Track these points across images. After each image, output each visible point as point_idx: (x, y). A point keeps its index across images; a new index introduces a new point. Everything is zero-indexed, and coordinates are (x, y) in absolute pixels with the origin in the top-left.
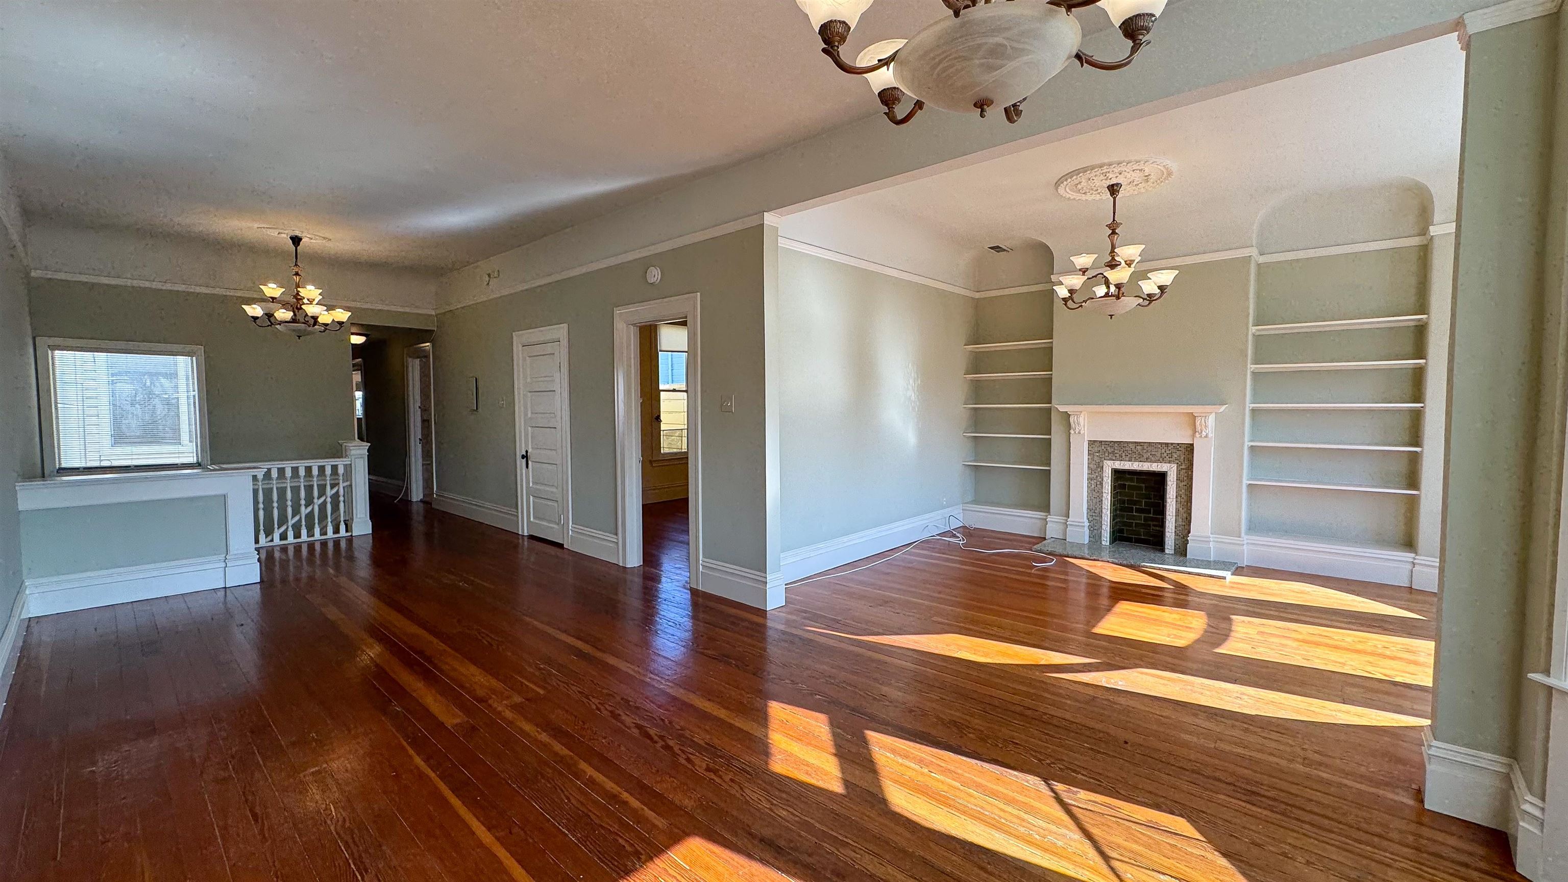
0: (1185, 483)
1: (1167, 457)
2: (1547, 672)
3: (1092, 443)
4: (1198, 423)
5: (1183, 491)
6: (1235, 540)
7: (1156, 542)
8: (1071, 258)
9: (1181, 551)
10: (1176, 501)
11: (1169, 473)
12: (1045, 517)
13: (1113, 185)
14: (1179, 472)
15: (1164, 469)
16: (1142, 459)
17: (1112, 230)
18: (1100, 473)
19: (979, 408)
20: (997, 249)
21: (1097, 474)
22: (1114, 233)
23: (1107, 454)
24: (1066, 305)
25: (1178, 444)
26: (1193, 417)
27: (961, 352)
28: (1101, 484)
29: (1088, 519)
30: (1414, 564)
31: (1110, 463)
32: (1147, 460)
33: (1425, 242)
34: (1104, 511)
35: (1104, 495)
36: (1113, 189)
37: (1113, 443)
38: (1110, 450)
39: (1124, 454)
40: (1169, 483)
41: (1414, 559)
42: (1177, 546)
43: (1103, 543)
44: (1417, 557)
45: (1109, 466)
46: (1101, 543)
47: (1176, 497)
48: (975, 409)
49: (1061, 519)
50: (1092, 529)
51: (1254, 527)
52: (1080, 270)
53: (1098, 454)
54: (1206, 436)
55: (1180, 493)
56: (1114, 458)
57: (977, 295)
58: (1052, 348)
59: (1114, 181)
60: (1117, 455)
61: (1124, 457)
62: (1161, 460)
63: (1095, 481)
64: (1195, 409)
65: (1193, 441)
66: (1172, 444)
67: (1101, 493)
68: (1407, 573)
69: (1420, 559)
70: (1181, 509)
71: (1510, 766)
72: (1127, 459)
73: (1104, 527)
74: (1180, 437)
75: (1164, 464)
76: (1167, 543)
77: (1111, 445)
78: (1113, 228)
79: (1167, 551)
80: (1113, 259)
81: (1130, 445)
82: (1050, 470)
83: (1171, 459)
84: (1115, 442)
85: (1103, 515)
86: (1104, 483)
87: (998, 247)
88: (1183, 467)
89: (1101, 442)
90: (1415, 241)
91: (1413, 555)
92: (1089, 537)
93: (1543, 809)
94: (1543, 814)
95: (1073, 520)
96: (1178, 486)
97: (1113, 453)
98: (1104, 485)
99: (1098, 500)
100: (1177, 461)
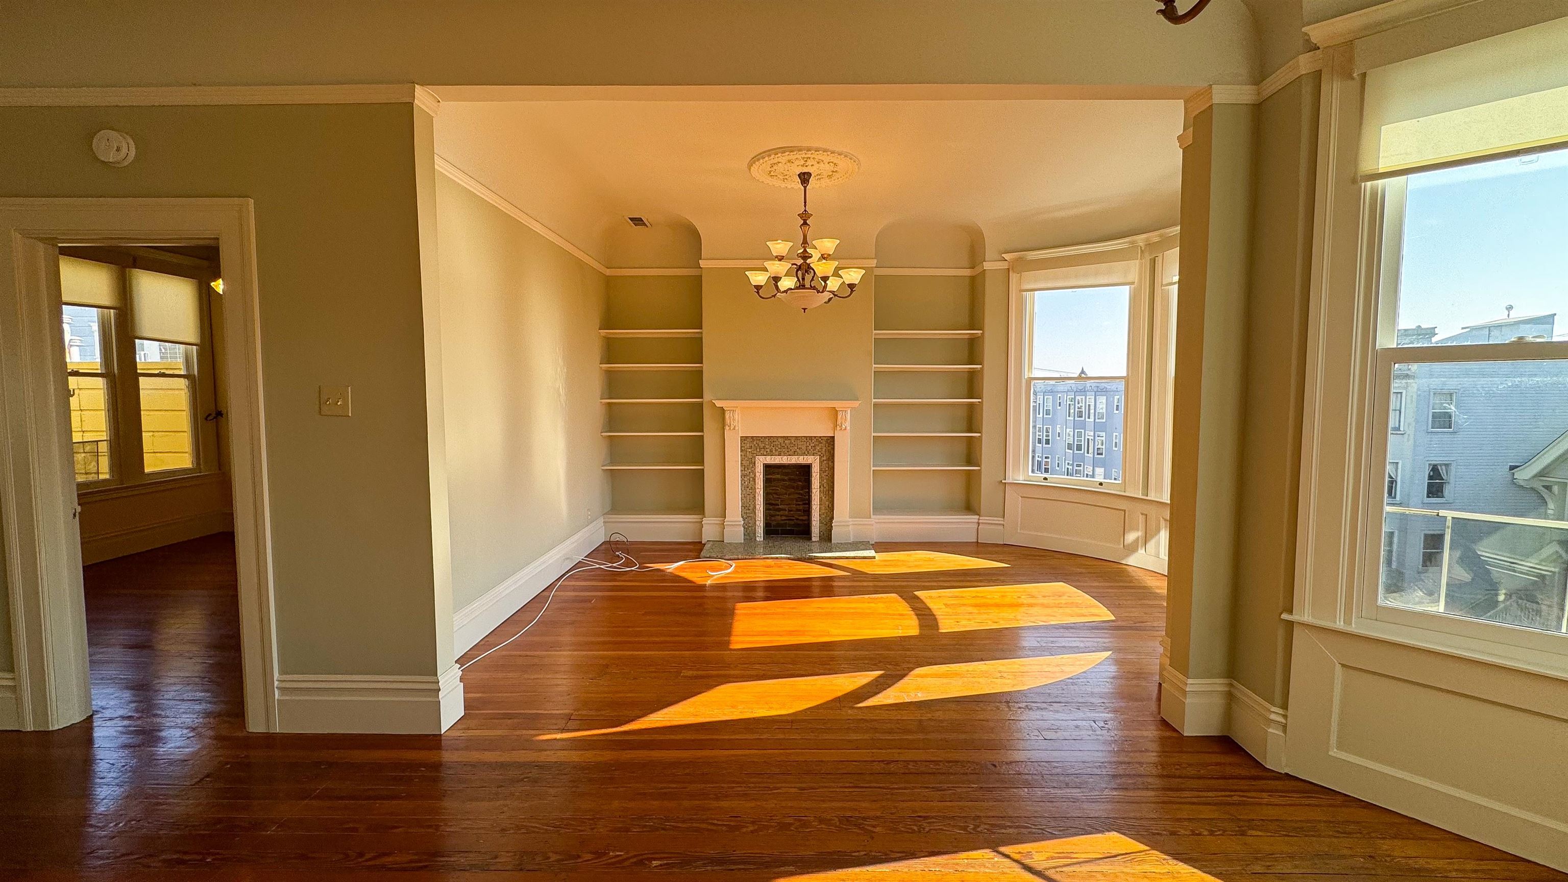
0: (826, 474)
1: (812, 450)
2: (1290, 612)
3: (744, 439)
4: (839, 417)
5: (825, 481)
6: (866, 521)
7: (804, 532)
8: (767, 243)
9: (826, 537)
10: (820, 491)
11: (813, 466)
12: (700, 520)
13: (804, 173)
14: (821, 462)
15: (809, 462)
16: (790, 453)
17: (803, 220)
18: (753, 469)
19: (615, 403)
20: (637, 221)
21: (750, 470)
22: (805, 223)
23: (758, 450)
24: (758, 293)
25: (820, 437)
26: (835, 412)
27: (595, 337)
28: (754, 480)
29: (742, 517)
30: (979, 523)
31: (762, 458)
32: (795, 453)
33: (974, 274)
34: (757, 507)
35: (757, 491)
36: (805, 178)
37: (763, 438)
38: (762, 445)
39: (774, 449)
40: (814, 474)
41: (979, 519)
42: (822, 533)
43: (758, 539)
44: (981, 518)
45: (761, 461)
46: (755, 540)
47: (820, 487)
48: (609, 403)
49: (718, 520)
50: (746, 527)
51: (879, 508)
52: (777, 257)
53: (750, 450)
54: (845, 429)
55: (823, 483)
56: (765, 453)
57: (608, 272)
58: (701, 338)
59: (805, 170)
60: (768, 450)
61: (774, 451)
62: (807, 453)
63: (748, 477)
64: (837, 404)
65: (834, 434)
66: (815, 437)
67: (754, 489)
68: (975, 530)
69: (983, 519)
70: (823, 498)
71: (1231, 685)
72: (777, 453)
73: (758, 523)
74: (823, 431)
75: (809, 457)
76: (813, 531)
77: (762, 440)
78: (805, 217)
79: (813, 539)
80: (805, 251)
81: (780, 440)
82: (703, 469)
83: (814, 452)
84: (765, 437)
85: (757, 511)
86: (756, 479)
87: (641, 220)
88: (825, 458)
89: (752, 437)
90: (967, 272)
91: (977, 517)
92: (744, 535)
93: (1285, 717)
94: (1286, 720)
95: (729, 519)
96: (821, 477)
97: (764, 448)
98: (757, 481)
99: (752, 496)
100: (820, 453)
